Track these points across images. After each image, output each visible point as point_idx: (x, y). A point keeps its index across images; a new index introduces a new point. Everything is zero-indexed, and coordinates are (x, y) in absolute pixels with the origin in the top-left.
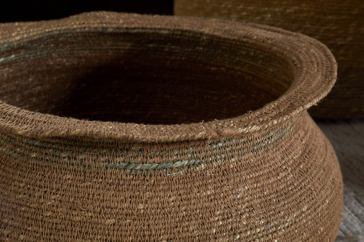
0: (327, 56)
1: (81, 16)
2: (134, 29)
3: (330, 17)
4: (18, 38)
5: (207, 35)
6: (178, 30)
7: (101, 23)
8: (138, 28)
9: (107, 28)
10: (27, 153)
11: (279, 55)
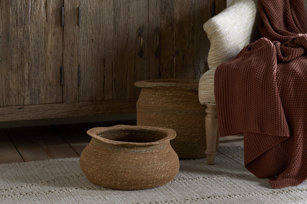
0: (174, 132)
1: (116, 126)
2: (130, 129)
3: (182, 127)
4: (103, 131)
5: (148, 130)
6: (141, 129)
7: (122, 127)
8: (131, 129)
9: (123, 129)
10: (114, 149)
11: (164, 133)
